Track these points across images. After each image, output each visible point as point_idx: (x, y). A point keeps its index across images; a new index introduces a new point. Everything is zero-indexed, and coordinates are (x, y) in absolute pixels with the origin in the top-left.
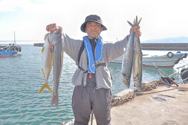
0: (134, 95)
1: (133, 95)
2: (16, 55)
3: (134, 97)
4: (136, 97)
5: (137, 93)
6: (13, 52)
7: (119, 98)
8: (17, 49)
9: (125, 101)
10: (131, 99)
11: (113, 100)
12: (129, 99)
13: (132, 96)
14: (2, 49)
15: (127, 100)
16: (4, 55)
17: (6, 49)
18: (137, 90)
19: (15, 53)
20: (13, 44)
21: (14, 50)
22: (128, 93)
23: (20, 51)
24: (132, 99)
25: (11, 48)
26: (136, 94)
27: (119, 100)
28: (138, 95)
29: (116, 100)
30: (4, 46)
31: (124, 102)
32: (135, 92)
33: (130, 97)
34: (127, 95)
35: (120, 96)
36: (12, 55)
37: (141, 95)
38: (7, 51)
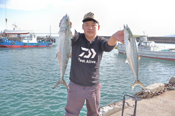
0: (165, 90)
1: (164, 89)
2: (51, 46)
3: (165, 91)
4: (167, 92)
6: (49, 43)
7: (149, 91)
8: (52, 40)
9: (155, 95)
10: (162, 93)
11: (142, 92)
12: (159, 92)
13: (163, 90)
14: (41, 40)
15: (157, 93)
16: (42, 46)
17: (44, 40)
18: (168, 85)
19: (50, 44)
21: (50, 42)
22: (159, 86)
23: (55, 42)
24: (163, 93)
25: (48, 40)
26: (167, 88)
27: (149, 93)
28: (169, 89)
29: (146, 92)
30: (42, 37)
31: (154, 95)
32: (165, 86)
33: (161, 91)
34: (158, 89)
35: (150, 89)
36: (48, 45)
37: (172, 90)
38: (45, 42)
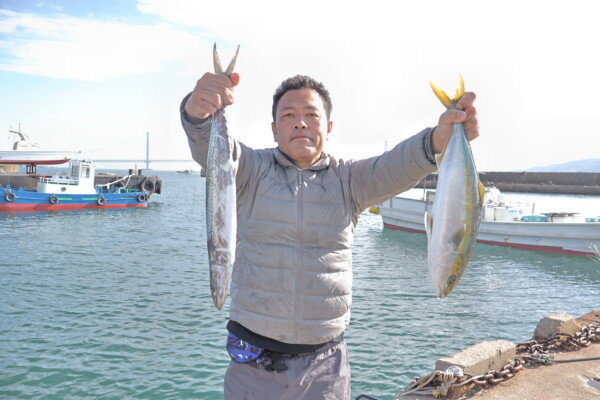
0: (516, 365)
1: (513, 363)
2: (145, 204)
3: (517, 371)
4: (525, 373)
5: (527, 355)
6: (137, 193)
7: (461, 374)
8: (149, 186)
9: (483, 386)
10: (505, 377)
11: (437, 376)
12: (496, 376)
13: (509, 368)
14: (108, 185)
15: (488, 379)
16: (111, 204)
17: (119, 185)
18: (528, 345)
19: (142, 198)
20: (140, 171)
21: (140, 189)
22: (494, 354)
23: (158, 191)
24: (509, 378)
25: (134, 183)
26: (524, 358)
27: (459, 378)
28: (533, 363)
29: (449, 378)
30: (113, 175)
31: (478, 388)
32: (520, 351)
33: (503, 369)
34: (491, 363)
35: (463, 363)
36: (136, 202)
37: (543, 364)
38: (123, 191)
